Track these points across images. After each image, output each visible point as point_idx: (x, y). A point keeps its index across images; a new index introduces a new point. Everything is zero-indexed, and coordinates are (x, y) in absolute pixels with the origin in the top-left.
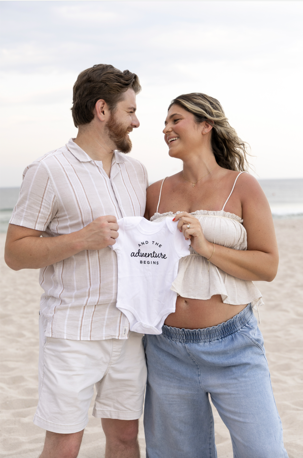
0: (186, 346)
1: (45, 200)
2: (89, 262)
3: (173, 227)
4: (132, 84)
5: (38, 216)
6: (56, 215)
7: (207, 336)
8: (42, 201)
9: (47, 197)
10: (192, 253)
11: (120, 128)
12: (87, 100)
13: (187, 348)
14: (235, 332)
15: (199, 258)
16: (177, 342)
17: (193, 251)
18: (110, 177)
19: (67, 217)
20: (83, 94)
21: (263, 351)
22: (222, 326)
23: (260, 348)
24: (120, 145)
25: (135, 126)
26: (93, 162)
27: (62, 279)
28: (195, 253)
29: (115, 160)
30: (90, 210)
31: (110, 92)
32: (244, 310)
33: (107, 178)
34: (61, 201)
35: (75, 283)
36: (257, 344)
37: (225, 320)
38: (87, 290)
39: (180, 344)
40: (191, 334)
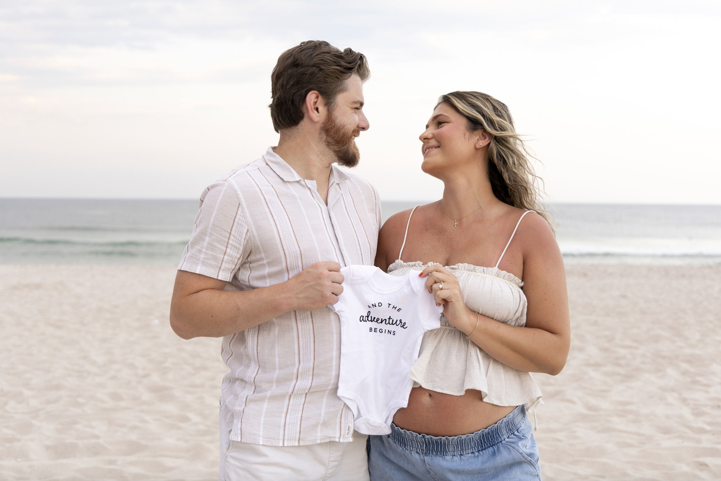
0: (426, 460)
1: (234, 236)
2: (297, 328)
3: (419, 284)
4: (356, 67)
5: (223, 260)
6: (247, 258)
7: (458, 447)
8: (229, 237)
9: (237, 232)
10: (446, 326)
11: (342, 131)
12: (294, 92)
13: (426, 463)
14: (498, 443)
15: (455, 333)
16: (412, 452)
17: (447, 322)
18: (327, 204)
19: (265, 262)
20: (287, 84)
21: (537, 470)
22: (480, 434)
23: (533, 466)
24: (342, 155)
25: (364, 129)
26: (303, 182)
27: (257, 353)
28: (449, 326)
29: (334, 179)
30: (299, 252)
31: (327, 80)
32: (514, 411)
33: (323, 206)
34: (257, 238)
35: (277, 359)
36: (529, 460)
37: (485, 426)
38: (295, 371)
39: (417, 456)
40: (434, 442)
